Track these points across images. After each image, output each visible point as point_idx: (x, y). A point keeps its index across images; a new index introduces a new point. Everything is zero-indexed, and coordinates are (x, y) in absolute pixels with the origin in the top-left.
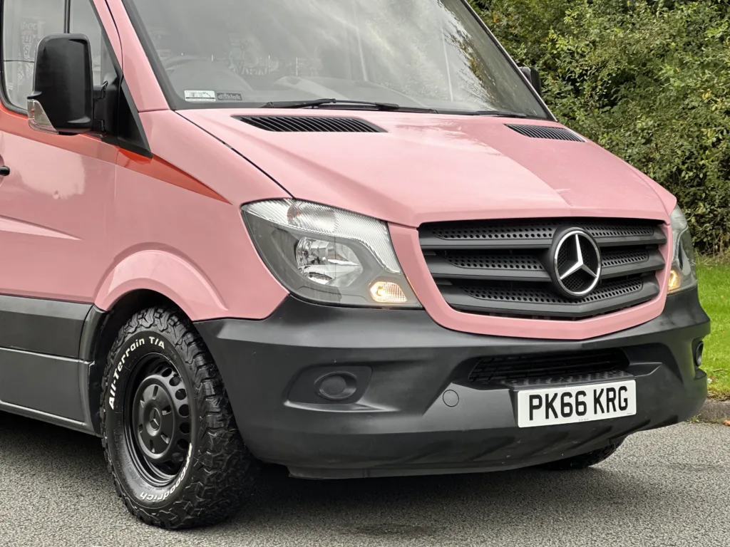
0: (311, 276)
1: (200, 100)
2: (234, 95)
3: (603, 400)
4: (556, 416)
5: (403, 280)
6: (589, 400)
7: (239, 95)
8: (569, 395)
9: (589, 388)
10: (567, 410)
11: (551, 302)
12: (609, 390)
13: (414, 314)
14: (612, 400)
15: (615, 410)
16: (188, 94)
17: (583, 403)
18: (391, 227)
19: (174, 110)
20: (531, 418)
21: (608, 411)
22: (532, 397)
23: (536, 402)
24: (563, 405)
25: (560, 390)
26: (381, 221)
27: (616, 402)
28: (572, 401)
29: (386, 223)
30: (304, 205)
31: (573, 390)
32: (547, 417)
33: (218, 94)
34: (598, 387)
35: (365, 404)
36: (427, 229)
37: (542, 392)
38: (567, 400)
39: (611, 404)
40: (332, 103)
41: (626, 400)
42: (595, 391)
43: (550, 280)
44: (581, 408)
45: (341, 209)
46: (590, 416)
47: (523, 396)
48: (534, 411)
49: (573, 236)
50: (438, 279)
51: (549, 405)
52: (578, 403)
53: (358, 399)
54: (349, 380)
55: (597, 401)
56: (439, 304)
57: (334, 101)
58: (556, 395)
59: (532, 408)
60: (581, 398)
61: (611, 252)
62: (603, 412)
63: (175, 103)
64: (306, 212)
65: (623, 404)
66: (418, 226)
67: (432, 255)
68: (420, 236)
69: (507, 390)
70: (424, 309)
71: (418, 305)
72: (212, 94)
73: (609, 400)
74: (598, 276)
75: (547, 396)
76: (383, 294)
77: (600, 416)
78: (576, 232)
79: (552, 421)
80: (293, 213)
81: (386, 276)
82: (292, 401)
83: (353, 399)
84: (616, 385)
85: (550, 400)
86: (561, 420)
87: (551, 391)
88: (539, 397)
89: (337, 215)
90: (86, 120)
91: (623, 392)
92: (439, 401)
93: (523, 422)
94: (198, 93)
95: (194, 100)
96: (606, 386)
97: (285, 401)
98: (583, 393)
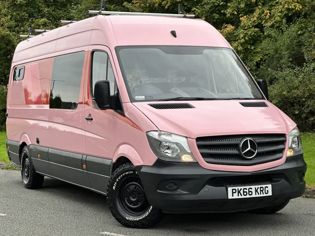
0: (166, 153)
1: (140, 99)
2: (151, 97)
3: (259, 190)
4: (241, 195)
5: (191, 154)
6: (253, 191)
7: (152, 97)
8: (246, 189)
9: (253, 187)
10: (245, 194)
11: (240, 160)
12: (261, 188)
13: (195, 164)
14: (262, 191)
15: (263, 194)
16: (136, 97)
17: (251, 192)
18: (188, 138)
19: (131, 103)
20: (233, 196)
21: (261, 194)
22: (233, 190)
23: (234, 191)
24: (244, 192)
25: (243, 188)
26: (186, 137)
27: (264, 191)
28: (247, 191)
29: (187, 137)
30: (163, 132)
31: (248, 187)
32: (238, 196)
33: (145, 97)
34: (257, 187)
35: (179, 191)
36: (198, 139)
37: (236, 188)
38: (245, 190)
39: (262, 192)
40: (181, 99)
41: (268, 191)
42: (255, 188)
43: (239, 154)
44: (250, 193)
45: (174, 134)
46: (254, 195)
47: (230, 189)
48: (234, 194)
49: (247, 140)
50: (202, 154)
51: (239, 192)
52: (249, 192)
53: (178, 190)
54: (175, 184)
55: (256, 191)
56: (202, 162)
57: (182, 98)
58: (241, 189)
59: (233, 193)
60: (250, 190)
61: (261, 144)
62: (259, 194)
63: (132, 100)
64: (164, 134)
65: (266, 192)
66: (196, 138)
67: (199, 147)
68: (196, 141)
69: (225, 187)
70: (198, 163)
71: (196, 162)
72: (144, 97)
73: (261, 191)
74: (256, 152)
75: (238, 189)
76: (186, 158)
77: (257, 196)
78: (248, 139)
79: (240, 197)
80: (159, 135)
81: (187, 153)
82: (159, 190)
83: (176, 190)
84: (264, 186)
85: (239, 190)
86: (243, 197)
87: (239, 188)
88: (235, 189)
89: (172, 135)
90: (108, 106)
91: (266, 188)
92: (202, 190)
93: (230, 197)
94: (139, 97)
95: (138, 99)
96: (259, 186)
97: (157, 190)
98: (251, 188)
